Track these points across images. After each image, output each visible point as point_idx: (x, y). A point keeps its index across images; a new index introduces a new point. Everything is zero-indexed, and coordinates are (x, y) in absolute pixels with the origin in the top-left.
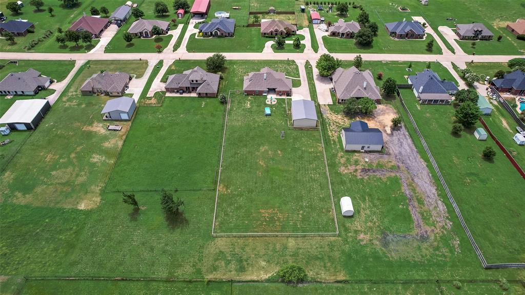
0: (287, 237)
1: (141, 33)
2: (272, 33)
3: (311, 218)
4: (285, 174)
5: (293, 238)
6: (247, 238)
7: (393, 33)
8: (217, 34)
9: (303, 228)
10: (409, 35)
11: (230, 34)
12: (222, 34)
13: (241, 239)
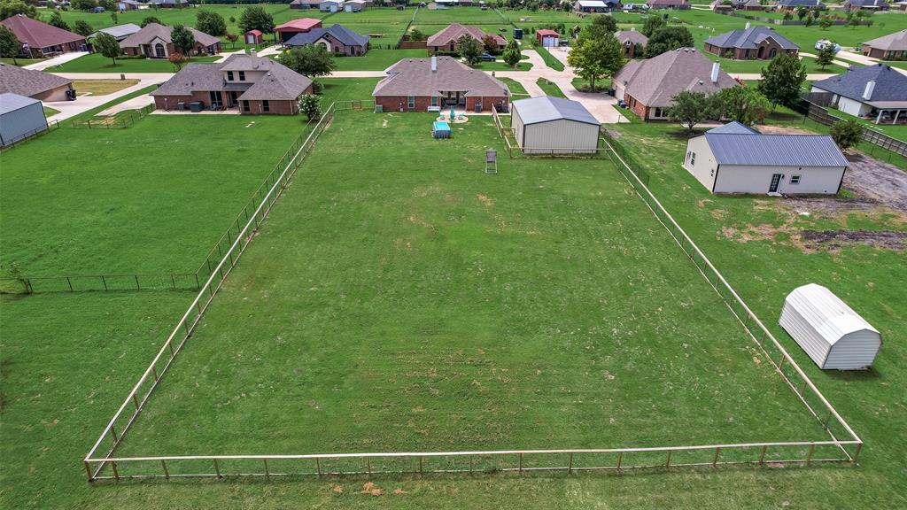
0: (558, 477)
1: (147, 47)
2: (452, 47)
3: (669, 386)
4: (510, 245)
5: (595, 483)
6: (304, 487)
7: (728, 49)
8: (325, 48)
9: (641, 427)
10: (766, 52)
11: (356, 49)
12: (337, 49)
13: (267, 489)
